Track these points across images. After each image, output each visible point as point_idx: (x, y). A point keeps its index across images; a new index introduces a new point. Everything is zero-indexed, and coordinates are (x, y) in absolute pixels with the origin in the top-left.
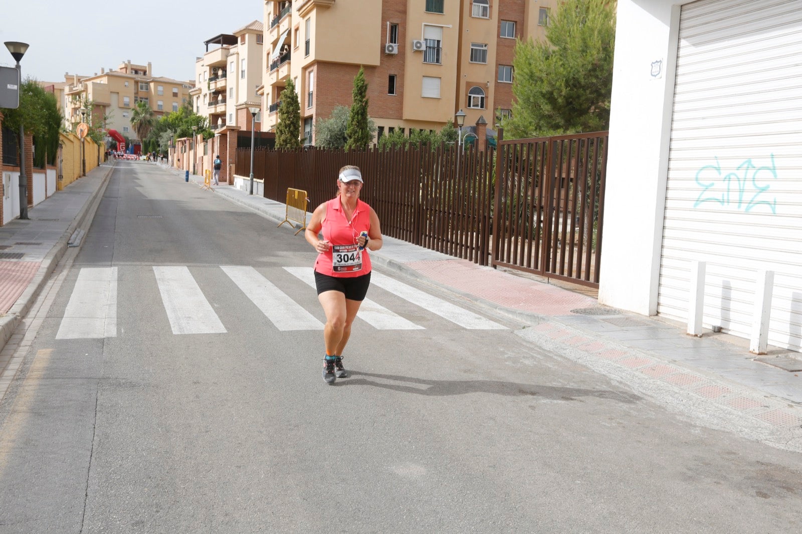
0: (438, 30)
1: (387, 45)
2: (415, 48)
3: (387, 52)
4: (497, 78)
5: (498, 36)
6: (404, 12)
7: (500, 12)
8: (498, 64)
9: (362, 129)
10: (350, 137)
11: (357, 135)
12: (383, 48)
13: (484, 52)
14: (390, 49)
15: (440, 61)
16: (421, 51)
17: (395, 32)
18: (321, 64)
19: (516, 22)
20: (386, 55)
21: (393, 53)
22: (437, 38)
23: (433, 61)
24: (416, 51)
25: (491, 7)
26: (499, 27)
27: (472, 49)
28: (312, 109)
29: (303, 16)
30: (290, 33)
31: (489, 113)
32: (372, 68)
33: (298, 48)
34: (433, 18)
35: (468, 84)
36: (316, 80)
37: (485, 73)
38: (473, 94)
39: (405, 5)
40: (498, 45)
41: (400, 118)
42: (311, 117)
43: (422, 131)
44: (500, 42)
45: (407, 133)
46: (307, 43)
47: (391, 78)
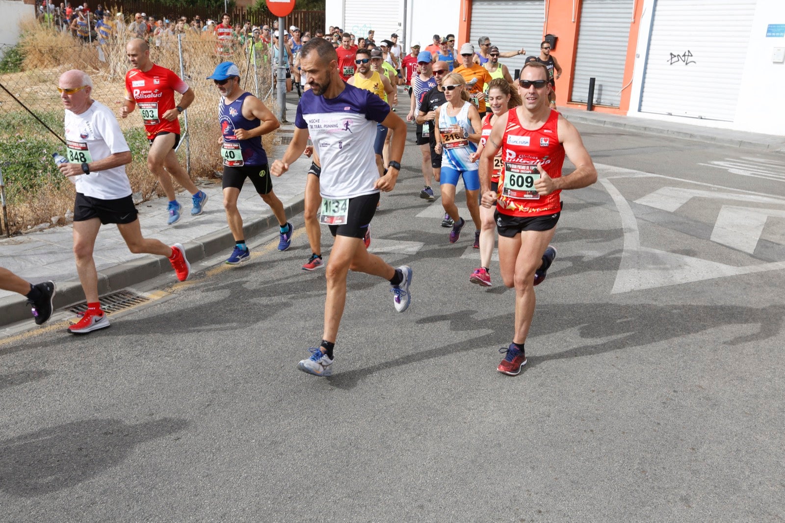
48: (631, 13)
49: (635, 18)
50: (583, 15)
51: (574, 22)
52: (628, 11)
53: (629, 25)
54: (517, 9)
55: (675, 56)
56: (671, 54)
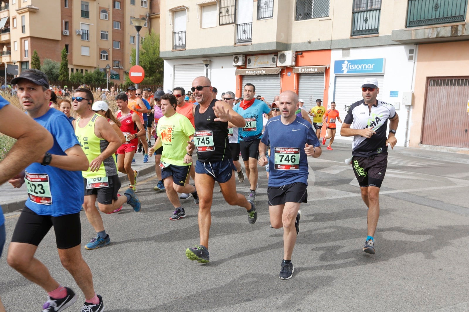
0: (87, 26)
1: (64, 31)
2: (77, 33)
3: (64, 34)
4: (113, 47)
5: (113, 28)
6: (71, 17)
7: (113, 17)
8: (113, 41)
9: (66, 71)
10: (61, 75)
11: (64, 74)
12: (62, 32)
13: (107, 35)
14: (66, 33)
15: (89, 39)
16: (80, 35)
17: (67, 25)
18: (33, 38)
19: (120, 22)
20: (64, 36)
21: (67, 35)
22: (87, 29)
23: (86, 39)
24: (78, 35)
25: (109, 15)
26: (113, 24)
27: (101, 33)
28: (28, 58)
29: (19, 14)
30: (9, 19)
31: (110, 62)
32: (57, 41)
33: (16, 28)
34: (85, 20)
35: (100, 49)
36: (30, 45)
37: (108, 44)
38: (103, 53)
39: (71, 13)
40: (113, 32)
41: (72, 64)
42: (27, 62)
43: (82, 70)
44: (114, 31)
45: (75, 71)
46: (23, 27)
47: (66, 46)
48: (324, 85)
49: (326, 87)
50: (300, 86)
51: (295, 90)
52: (322, 84)
53: (323, 91)
54: (266, 83)
55: (347, 107)
56: (345, 106)
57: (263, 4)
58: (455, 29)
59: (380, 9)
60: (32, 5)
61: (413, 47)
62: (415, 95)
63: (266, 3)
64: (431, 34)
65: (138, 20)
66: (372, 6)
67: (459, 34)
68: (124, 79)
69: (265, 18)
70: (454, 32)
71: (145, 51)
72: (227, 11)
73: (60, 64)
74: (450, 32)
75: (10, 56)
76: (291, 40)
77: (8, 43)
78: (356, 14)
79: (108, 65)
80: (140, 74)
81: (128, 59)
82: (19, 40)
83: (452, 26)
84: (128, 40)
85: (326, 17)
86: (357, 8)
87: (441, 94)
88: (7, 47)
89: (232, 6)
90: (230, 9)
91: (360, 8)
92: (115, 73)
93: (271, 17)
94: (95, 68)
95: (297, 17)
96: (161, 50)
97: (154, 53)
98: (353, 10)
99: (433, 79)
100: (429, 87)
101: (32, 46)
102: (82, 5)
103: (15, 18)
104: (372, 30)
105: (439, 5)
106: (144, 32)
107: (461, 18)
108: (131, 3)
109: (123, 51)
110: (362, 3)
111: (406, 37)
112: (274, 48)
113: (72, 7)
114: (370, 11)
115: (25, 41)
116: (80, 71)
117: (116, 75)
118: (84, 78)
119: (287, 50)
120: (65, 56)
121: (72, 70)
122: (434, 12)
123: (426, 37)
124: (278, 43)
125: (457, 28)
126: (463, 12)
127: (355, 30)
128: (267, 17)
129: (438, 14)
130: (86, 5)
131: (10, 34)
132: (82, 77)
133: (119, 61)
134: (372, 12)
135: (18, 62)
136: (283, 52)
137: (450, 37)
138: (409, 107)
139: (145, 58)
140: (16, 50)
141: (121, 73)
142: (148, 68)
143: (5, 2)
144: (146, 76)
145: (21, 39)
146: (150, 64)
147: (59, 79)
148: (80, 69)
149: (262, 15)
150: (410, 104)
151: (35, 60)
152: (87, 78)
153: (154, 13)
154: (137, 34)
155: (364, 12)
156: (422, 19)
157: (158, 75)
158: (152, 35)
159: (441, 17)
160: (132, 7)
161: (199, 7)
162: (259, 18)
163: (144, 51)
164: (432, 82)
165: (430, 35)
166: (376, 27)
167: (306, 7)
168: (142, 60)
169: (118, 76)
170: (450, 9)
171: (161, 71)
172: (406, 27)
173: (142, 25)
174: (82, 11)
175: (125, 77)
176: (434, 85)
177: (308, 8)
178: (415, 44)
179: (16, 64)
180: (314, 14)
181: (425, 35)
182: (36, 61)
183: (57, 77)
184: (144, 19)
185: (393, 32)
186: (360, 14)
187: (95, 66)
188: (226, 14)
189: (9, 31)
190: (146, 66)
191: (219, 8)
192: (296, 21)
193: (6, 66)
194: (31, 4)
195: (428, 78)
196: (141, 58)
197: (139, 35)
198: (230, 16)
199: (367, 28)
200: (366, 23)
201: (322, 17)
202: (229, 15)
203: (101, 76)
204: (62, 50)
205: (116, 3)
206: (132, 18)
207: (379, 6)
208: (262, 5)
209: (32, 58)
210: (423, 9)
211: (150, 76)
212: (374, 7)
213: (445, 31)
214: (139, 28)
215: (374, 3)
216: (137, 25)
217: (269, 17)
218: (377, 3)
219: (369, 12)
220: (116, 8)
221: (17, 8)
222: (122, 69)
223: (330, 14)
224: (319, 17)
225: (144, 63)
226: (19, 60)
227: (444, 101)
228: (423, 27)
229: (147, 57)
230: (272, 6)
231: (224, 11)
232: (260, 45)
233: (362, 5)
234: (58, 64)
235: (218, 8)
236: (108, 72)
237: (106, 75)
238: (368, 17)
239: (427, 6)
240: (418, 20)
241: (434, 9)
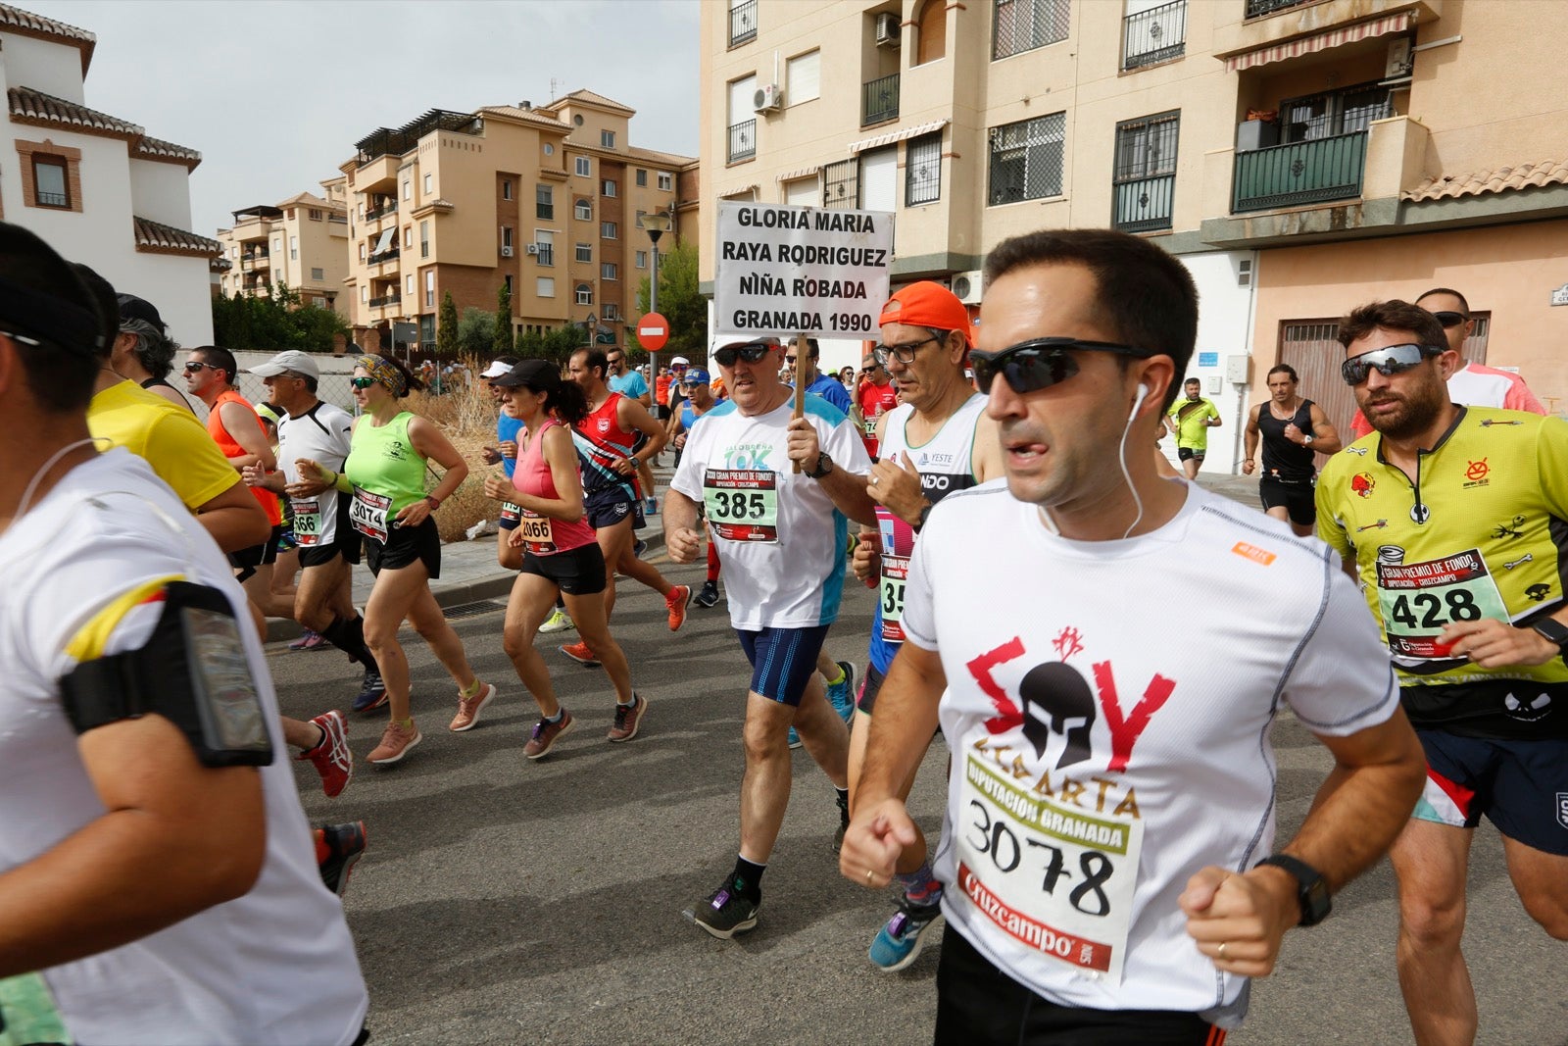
0: (548, 235)
1: (503, 248)
2: (529, 252)
3: (503, 255)
4: (601, 276)
5: (601, 235)
6: (516, 218)
7: (601, 218)
8: (602, 263)
9: (508, 332)
10: (498, 338)
11: (504, 336)
12: (499, 251)
13: (589, 251)
14: (506, 251)
15: (552, 262)
16: (534, 255)
17: (509, 234)
18: (442, 267)
19: (616, 224)
20: (503, 258)
21: (509, 255)
22: (548, 242)
23: (546, 262)
24: (531, 255)
25: (592, 210)
26: (601, 228)
27: (578, 249)
28: (434, 308)
29: (417, 219)
30: (397, 230)
31: (596, 309)
32: (490, 269)
33: (411, 247)
34: (544, 224)
35: (576, 282)
36: (437, 280)
37: (591, 272)
38: (580, 290)
39: (517, 211)
40: (601, 245)
41: (518, 315)
42: (433, 315)
43: (539, 328)
44: (603, 243)
45: (525, 330)
46: (424, 245)
47: (508, 278)
57: (918, 172)
58: (1339, 215)
59: (1173, 176)
60: (441, 199)
61: (1248, 256)
62: (1255, 359)
63: (924, 171)
64: (1288, 226)
65: (653, 218)
66: (1155, 168)
67: (1350, 225)
68: (625, 343)
69: (923, 201)
70: (1337, 221)
71: (668, 283)
72: (841, 190)
73: (496, 317)
74: (1330, 221)
75: (400, 305)
76: (980, 247)
77: (394, 280)
78: (1122, 188)
79: (592, 315)
80: (659, 331)
81: (634, 301)
82: (415, 273)
83: (1333, 209)
84: (632, 259)
85: (1057, 195)
86: (1123, 174)
87: (1312, 357)
88: (394, 288)
89: (850, 180)
90: (847, 186)
91: (1129, 173)
92: (606, 330)
93: (935, 199)
94: (566, 321)
95: (993, 197)
96: (701, 279)
97: (688, 286)
98: (1115, 178)
99: (1294, 324)
100: (1285, 343)
101: (442, 283)
102: (538, 191)
103: (409, 228)
104: (1157, 220)
105: (1303, 163)
106: (666, 243)
107: (1354, 190)
108: (638, 183)
109: (622, 283)
110: (1135, 163)
111: (1232, 235)
112: (943, 266)
113: (520, 197)
114: (1152, 179)
115: (427, 273)
116: (534, 330)
117: (608, 335)
118: (544, 344)
119: (972, 270)
120: (505, 301)
121: (520, 327)
122: (1293, 179)
123: (1277, 233)
124: (951, 256)
125: (1345, 213)
126: (1356, 179)
127: (1121, 221)
128: (928, 201)
129: (1300, 184)
130: (546, 193)
131: (399, 261)
132: (540, 342)
133: (615, 304)
134: (1156, 182)
135: (414, 316)
136: (963, 274)
137: (1329, 232)
138: (1242, 387)
139: (669, 297)
140: (410, 292)
141: (619, 330)
142: (674, 319)
143: (390, 198)
144: (671, 336)
145: (421, 268)
146: (678, 309)
147: (495, 347)
148: (534, 325)
149: (916, 197)
150: (1244, 381)
151: (448, 311)
152: (549, 344)
153: (686, 202)
154: (653, 247)
155: (1139, 181)
156: (1267, 194)
157: (696, 333)
158: (681, 248)
159: (1308, 189)
160: (641, 190)
161: (780, 185)
162: (910, 202)
163: (666, 282)
164: (1291, 332)
165: (1285, 230)
166: (1167, 215)
167: (1013, 175)
168: (661, 302)
169: (612, 338)
170: (1327, 171)
171: (702, 323)
172: (1232, 213)
173: (662, 227)
174: (538, 204)
175: (627, 339)
176: (1296, 338)
177: (1015, 177)
178: (1252, 249)
179: (411, 321)
180: (1029, 191)
181: (1273, 229)
182: (449, 313)
183: (491, 343)
184: (663, 214)
185: (1204, 223)
186: (1129, 186)
187: (566, 318)
188: (839, 197)
189: (398, 256)
190: (670, 315)
191: (823, 183)
192: (991, 206)
193: (391, 327)
194: (438, 198)
195: (1283, 323)
196: (662, 297)
197: (656, 250)
198: (848, 201)
199: (1146, 218)
200: (1144, 206)
201: (1046, 196)
202: (844, 199)
203: (577, 337)
204: (500, 288)
205: (607, 184)
206: (641, 213)
207: (1172, 169)
208: (917, 175)
209: (441, 307)
210: (1268, 173)
211: (678, 336)
212: (1159, 171)
213: (1318, 219)
214: (655, 235)
215: (1160, 163)
216: (652, 228)
217: (931, 200)
218: (1166, 162)
219: (1149, 183)
220: (607, 195)
221: (413, 208)
222: (621, 322)
223: (1065, 188)
224: (1041, 197)
225: (666, 307)
226: (417, 313)
227: (1319, 371)
228: (1270, 212)
229: (672, 295)
230: (937, 177)
231: (833, 190)
232: (913, 259)
233: (1134, 169)
234: (493, 318)
235: (821, 184)
236: (592, 329)
237: (588, 335)
238: (1148, 192)
239: (1277, 165)
240: (1258, 196)
241: (1292, 172)
